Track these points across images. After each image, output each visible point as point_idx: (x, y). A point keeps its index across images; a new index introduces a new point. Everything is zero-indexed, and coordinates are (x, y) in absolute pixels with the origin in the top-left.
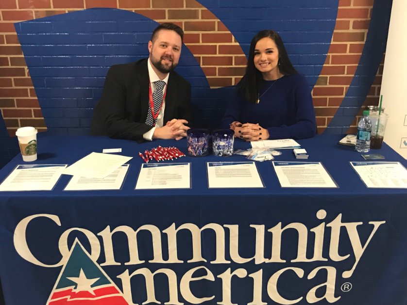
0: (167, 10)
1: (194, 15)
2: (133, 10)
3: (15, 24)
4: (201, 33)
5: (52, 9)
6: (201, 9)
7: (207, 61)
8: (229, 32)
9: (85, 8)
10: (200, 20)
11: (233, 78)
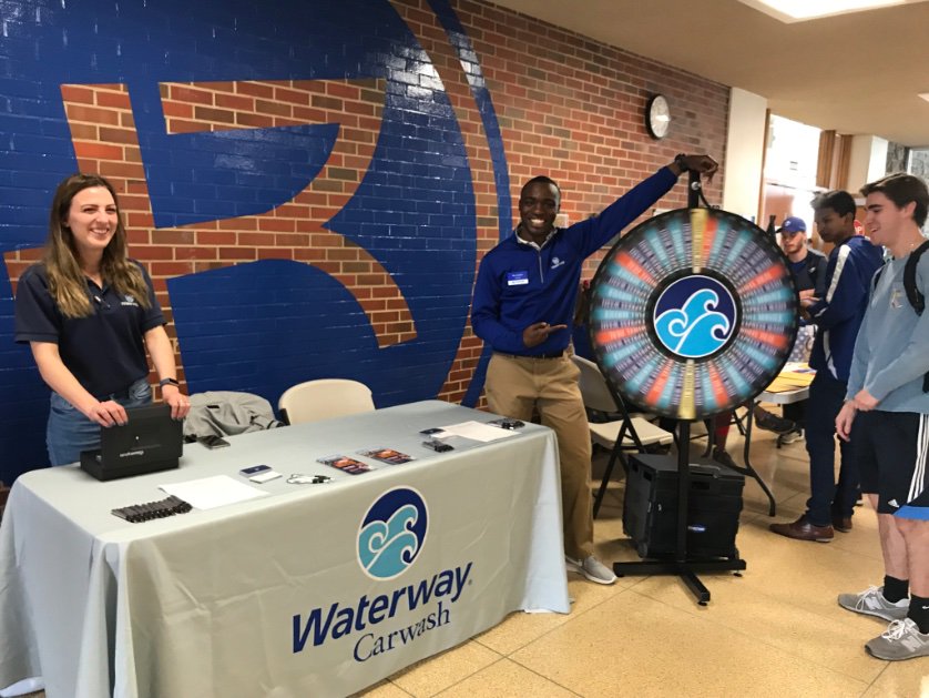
0: (341, 262)
1: (365, 267)
2: (309, 262)
3: (168, 280)
4: (372, 287)
5: (218, 260)
6: (372, 262)
7: (379, 317)
8: (395, 286)
9: (257, 259)
10: (371, 273)
11: (399, 334)
